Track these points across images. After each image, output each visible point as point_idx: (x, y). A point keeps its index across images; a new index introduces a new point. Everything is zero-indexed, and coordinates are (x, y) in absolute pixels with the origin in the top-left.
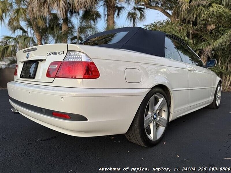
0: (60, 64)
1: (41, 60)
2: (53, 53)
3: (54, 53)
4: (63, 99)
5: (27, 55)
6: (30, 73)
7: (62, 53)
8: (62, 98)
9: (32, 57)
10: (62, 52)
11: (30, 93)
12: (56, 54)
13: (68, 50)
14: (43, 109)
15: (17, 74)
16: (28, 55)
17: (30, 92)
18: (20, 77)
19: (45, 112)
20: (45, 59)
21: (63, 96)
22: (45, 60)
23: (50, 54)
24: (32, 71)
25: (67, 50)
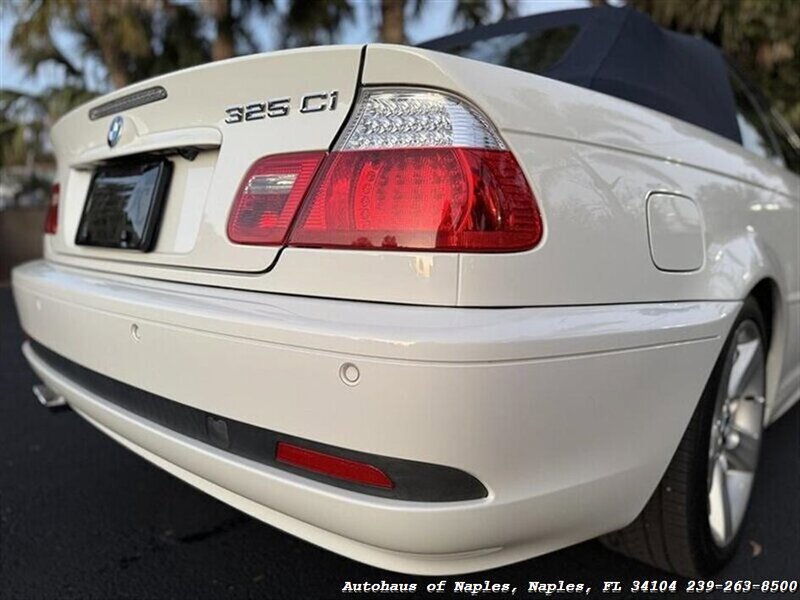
0: (315, 167)
1: (191, 152)
2: (263, 110)
3: (271, 105)
4: (351, 373)
5: (112, 129)
6: (130, 223)
7: (329, 102)
8: (347, 366)
9: (136, 139)
10: (325, 97)
11: (135, 327)
12: (286, 111)
13: (364, 82)
14: (217, 418)
15: (60, 227)
16: (116, 128)
17: (135, 321)
18: (79, 241)
19: (227, 437)
20: (218, 142)
21: (350, 359)
22: (216, 148)
23: (242, 115)
24: (136, 212)
25: (359, 85)
